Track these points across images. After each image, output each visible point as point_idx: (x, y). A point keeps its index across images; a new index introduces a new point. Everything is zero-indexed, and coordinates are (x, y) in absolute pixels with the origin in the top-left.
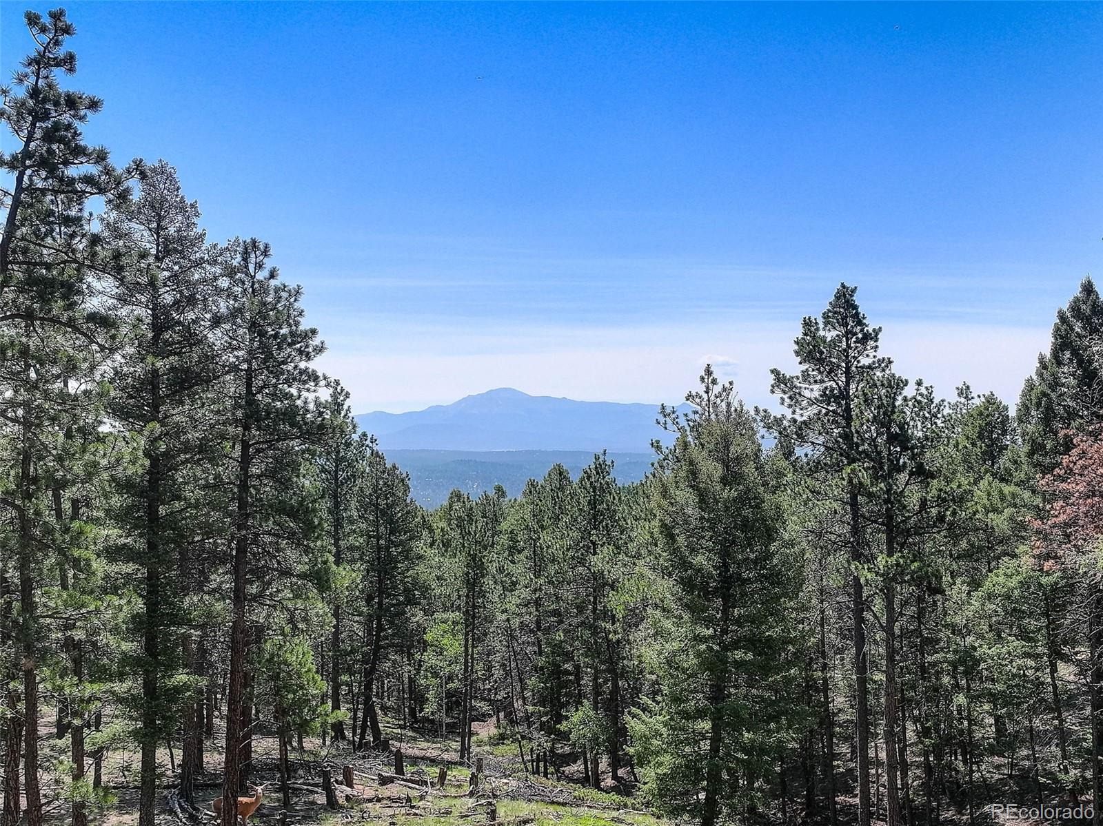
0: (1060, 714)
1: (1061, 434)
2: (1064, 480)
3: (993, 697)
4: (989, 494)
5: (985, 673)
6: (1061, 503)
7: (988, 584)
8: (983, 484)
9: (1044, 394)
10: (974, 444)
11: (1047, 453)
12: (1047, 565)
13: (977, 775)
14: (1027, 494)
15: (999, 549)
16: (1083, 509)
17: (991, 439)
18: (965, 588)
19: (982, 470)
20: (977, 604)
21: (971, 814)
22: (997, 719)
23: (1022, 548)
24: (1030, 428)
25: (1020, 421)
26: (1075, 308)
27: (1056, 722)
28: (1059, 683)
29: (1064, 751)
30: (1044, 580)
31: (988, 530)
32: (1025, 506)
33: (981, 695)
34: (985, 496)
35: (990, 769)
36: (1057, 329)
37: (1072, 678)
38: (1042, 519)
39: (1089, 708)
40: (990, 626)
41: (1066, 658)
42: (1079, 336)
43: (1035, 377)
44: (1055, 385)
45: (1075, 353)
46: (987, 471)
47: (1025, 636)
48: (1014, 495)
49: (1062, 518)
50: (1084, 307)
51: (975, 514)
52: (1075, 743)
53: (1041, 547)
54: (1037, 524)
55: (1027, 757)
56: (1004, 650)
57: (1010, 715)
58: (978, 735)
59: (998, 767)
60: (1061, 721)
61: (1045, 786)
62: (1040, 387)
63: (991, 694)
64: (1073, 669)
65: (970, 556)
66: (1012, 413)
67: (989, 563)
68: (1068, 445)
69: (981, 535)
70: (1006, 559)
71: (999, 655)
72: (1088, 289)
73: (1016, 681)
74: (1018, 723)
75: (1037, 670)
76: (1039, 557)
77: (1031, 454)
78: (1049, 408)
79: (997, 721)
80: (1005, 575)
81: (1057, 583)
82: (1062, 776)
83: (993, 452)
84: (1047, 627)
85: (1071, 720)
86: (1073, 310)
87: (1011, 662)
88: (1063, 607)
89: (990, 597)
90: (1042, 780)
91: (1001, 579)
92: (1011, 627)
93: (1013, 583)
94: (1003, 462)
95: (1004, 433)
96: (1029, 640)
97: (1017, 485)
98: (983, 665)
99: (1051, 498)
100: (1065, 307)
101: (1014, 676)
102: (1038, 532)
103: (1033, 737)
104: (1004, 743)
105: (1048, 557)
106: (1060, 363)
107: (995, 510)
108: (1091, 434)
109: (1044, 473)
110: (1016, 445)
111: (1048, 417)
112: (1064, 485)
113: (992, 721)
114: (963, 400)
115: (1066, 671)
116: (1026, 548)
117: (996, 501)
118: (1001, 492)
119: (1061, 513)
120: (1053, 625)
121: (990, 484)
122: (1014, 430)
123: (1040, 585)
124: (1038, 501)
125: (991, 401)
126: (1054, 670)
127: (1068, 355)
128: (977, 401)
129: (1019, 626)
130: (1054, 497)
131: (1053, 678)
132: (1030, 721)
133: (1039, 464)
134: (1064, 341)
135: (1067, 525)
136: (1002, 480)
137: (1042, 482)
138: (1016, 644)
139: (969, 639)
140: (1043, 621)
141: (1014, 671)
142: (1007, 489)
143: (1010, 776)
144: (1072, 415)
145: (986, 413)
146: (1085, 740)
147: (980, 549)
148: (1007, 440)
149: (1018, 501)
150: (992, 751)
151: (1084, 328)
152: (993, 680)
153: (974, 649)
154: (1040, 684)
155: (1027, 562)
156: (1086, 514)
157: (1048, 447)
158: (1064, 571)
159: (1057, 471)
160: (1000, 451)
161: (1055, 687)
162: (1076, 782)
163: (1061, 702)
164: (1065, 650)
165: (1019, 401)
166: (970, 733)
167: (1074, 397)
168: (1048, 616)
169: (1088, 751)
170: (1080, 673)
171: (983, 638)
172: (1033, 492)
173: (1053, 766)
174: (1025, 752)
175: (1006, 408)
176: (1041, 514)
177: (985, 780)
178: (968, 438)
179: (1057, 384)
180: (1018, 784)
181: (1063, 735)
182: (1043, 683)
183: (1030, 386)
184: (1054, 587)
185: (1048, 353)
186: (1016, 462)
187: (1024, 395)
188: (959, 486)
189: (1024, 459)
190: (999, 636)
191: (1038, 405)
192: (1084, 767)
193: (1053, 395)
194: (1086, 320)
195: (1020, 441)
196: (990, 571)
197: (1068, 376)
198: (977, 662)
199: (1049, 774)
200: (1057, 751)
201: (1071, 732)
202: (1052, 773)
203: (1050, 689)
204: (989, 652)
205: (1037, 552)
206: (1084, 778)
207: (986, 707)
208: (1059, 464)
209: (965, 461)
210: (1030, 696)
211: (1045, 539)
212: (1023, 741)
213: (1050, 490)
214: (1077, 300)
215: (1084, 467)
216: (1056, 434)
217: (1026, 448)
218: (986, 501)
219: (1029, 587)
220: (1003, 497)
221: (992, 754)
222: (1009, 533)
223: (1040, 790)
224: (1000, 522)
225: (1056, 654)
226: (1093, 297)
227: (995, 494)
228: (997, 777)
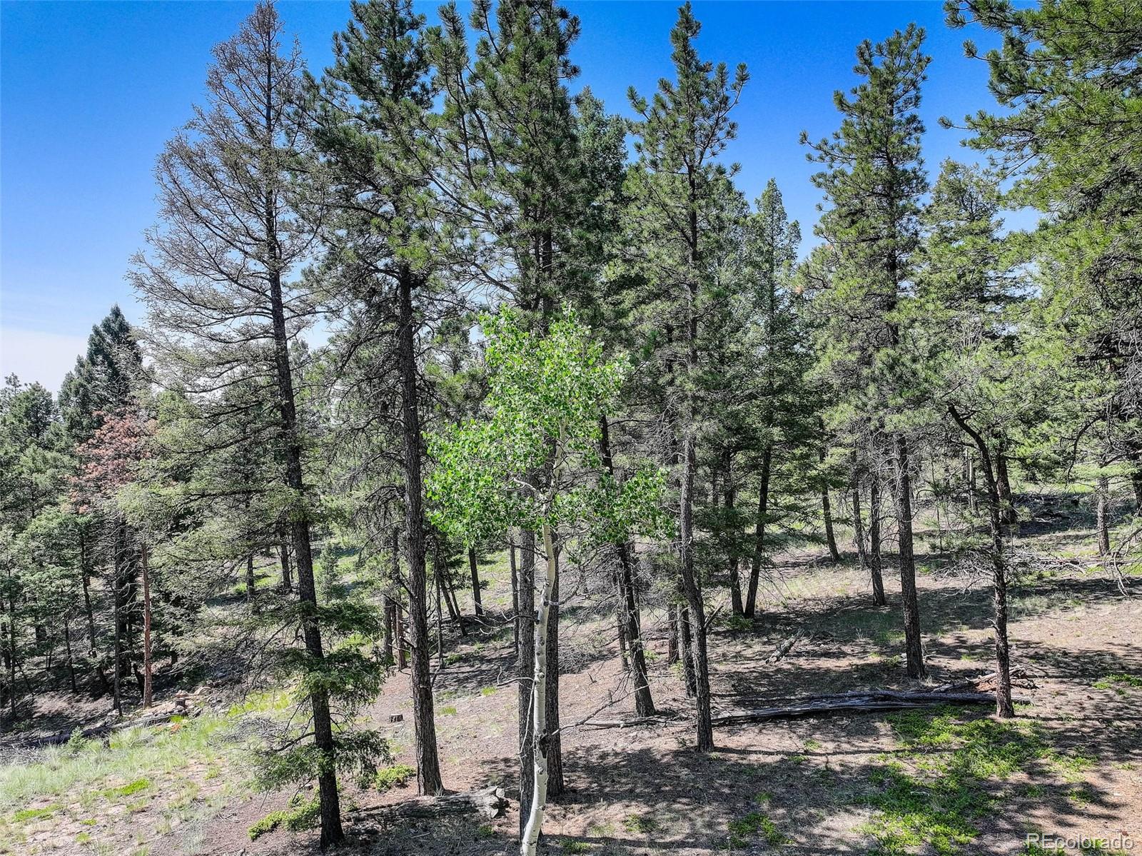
0: (91, 616)
1: (95, 414)
2: (97, 447)
3: (34, 612)
4: (34, 459)
5: (28, 595)
6: (94, 464)
7: (31, 528)
8: (29, 451)
9: (81, 385)
10: (21, 421)
11: (83, 428)
12: (81, 510)
13: (18, 675)
14: (66, 459)
15: (42, 500)
16: (111, 467)
17: (37, 418)
18: (11, 532)
19: (28, 440)
20: (22, 543)
21: (13, 705)
22: (38, 628)
23: (61, 498)
24: (70, 410)
25: (61, 404)
26: (107, 326)
27: (88, 622)
28: (90, 594)
29: (93, 641)
30: (79, 520)
31: (33, 486)
32: (65, 467)
33: (24, 613)
34: (30, 461)
35: (30, 668)
36: (92, 339)
37: (101, 588)
38: (78, 476)
39: (114, 607)
40: (33, 559)
41: (96, 574)
42: (110, 345)
43: (74, 373)
44: (90, 378)
45: (106, 357)
46: (32, 442)
47: (63, 562)
48: (55, 459)
49: (95, 474)
50: (113, 325)
51: (20, 474)
52: (102, 634)
53: (77, 496)
54: (74, 480)
55: (63, 652)
56: (45, 576)
57: (49, 623)
58: (20, 644)
59: (38, 665)
60: (91, 622)
61: (78, 670)
62: (78, 380)
63: (33, 610)
64: (102, 581)
65: (16, 507)
66: (55, 398)
67: (33, 511)
68: (100, 422)
69: (26, 490)
70: (48, 507)
71: (40, 579)
72: (117, 313)
73: (56, 596)
74: (55, 628)
75: (73, 586)
76: (75, 504)
77: (70, 428)
78: (85, 395)
79: (37, 630)
80: (47, 519)
81: (90, 522)
82: (91, 660)
83: (38, 427)
84: (82, 554)
85: (99, 619)
86: (105, 326)
87: (51, 583)
88: (94, 539)
89: (33, 537)
90: (75, 666)
91: (44, 522)
92: (51, 557)
93: (54, 524)
94: (46, 435)
95: (48, 412)
96: (66, 564)
97: (58, 451)
98: (25, 589)
99: (85, 460)
100: (99, 324)
101: (53, 593)
102: (76, 485)
103: (68, 635)
104: (44, 643)
105: (83, 503)
106: (94, 364)
107: (39, 471)
108: (118, 414)
109: (81, 442)
110: (59, 422)
111: (84, 402)
112: (97, 451)
113: (34, 630)
114: (11, 387)
115: (97, 584)
116: (65, 498)
117: (40, 464)
118: (44, 457)
119: (93, 470)
120: (87, 551)
121: (34, 451)
122: (57, 411)
123: (77, 524)
124: (76, 463)
125: (36, 388)
126: (87, 583)
127: (100, 358)
128: (24, 388)
129: (59, 557)
130: (89, 459)
131: (85, 590)
132: (66, 625)
133: (77, 436)
134: (98, 349)
135: (99, 479)
136: (46, 448)
137: (79, 449)
138: (55, 570)
139: (14, 571)
140: (79, 550)
141: (53, 590)
142: (49, 455)
143: (48, 669)
144: (104, 401)
145: (32, 397)
146: (110, 630)
147: (24, 501)
148: (51, 418)
149: (58, 463)
150: (32, 653)
151: (114, 340)
152: (35, 599)
153: (19, 578)
154: (75, 596)
155: (65, 508)
156: (113, 471)
157: (84, 423)
158: (95, 512)
159: (90, 441)
160: (44, 426)
161: (87, 596)
162: (103, 661)
163: (92, 607)
164: (96, 569)
165: (60, 389)
166: (13, 642)
167: (106, 388)
168: (83, 545)
169: (112, 638)
170: (108, 583)
171: (26, 568)
172: (72, 456)
173: (85, 654)
174: (61, 649)
175: (50, 395)
176: (77, 472)
177: (26, 676)
178: (15, 416)
179: (92, 379)
180: (54, 673)
181: (93, 630)
182: (77, 595)
183: (70, 379)
184: (88, 525)
185: (85, 356)
186: (57, 434)
187: (65, 385)
188: (6, 454)
189: (64, 432)
190: (41, 565)
191: (77, 393)
192: (109, 649)
193: (89, 387)
194: (115, 335)
195: (62, 419)
196: (34, 517)
197: (101, 373)
198: (21, 587)
199: (82, 661)
200: (87, 642)
201: (99, 627)
202: (83, 659)
203: (84, 598)
204: (32, 578)
205: (73, 500)
206: (109, 657)
207: (29, 620)
208: (93, 436)
209: (12, 434)
210: (66, 607)
211: (81, 490)
212: (60, 641)
213: (86, 454)
214: (107, 320)
215: (112, 438)
216: (91, 414)
217: (67, 424)
218: (31, 465)
219: (67, 526)
220: (45, 461)
221: (33, 656)
222: (50, 487)
223: (73, 674)
224: (43, 481)
225: (89, 572)
226: (120, 319)
227: (39, 459)
228: (37, 672)
